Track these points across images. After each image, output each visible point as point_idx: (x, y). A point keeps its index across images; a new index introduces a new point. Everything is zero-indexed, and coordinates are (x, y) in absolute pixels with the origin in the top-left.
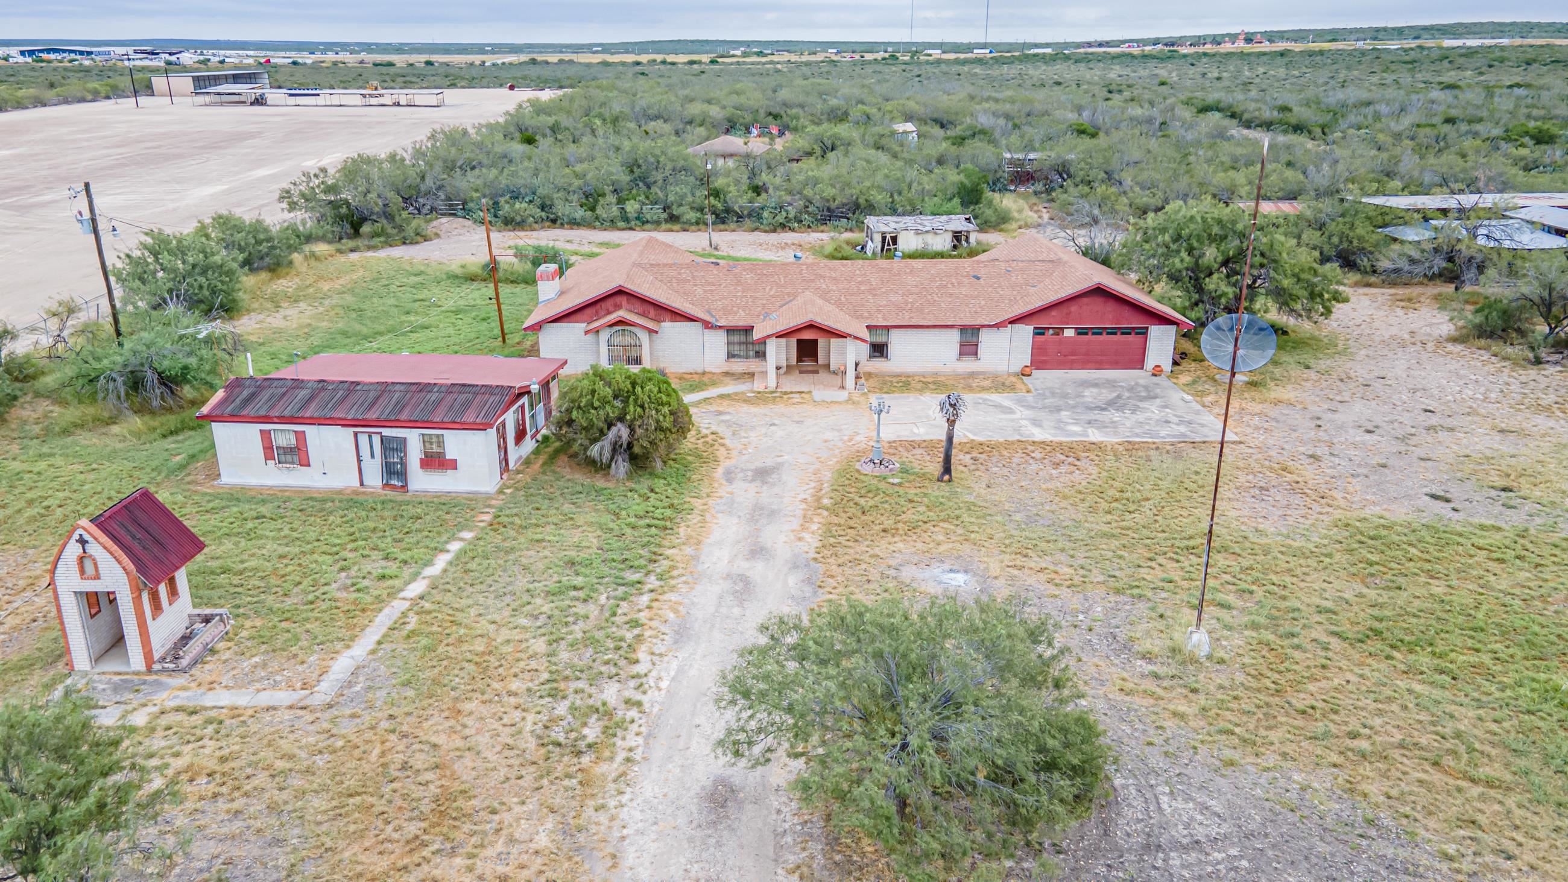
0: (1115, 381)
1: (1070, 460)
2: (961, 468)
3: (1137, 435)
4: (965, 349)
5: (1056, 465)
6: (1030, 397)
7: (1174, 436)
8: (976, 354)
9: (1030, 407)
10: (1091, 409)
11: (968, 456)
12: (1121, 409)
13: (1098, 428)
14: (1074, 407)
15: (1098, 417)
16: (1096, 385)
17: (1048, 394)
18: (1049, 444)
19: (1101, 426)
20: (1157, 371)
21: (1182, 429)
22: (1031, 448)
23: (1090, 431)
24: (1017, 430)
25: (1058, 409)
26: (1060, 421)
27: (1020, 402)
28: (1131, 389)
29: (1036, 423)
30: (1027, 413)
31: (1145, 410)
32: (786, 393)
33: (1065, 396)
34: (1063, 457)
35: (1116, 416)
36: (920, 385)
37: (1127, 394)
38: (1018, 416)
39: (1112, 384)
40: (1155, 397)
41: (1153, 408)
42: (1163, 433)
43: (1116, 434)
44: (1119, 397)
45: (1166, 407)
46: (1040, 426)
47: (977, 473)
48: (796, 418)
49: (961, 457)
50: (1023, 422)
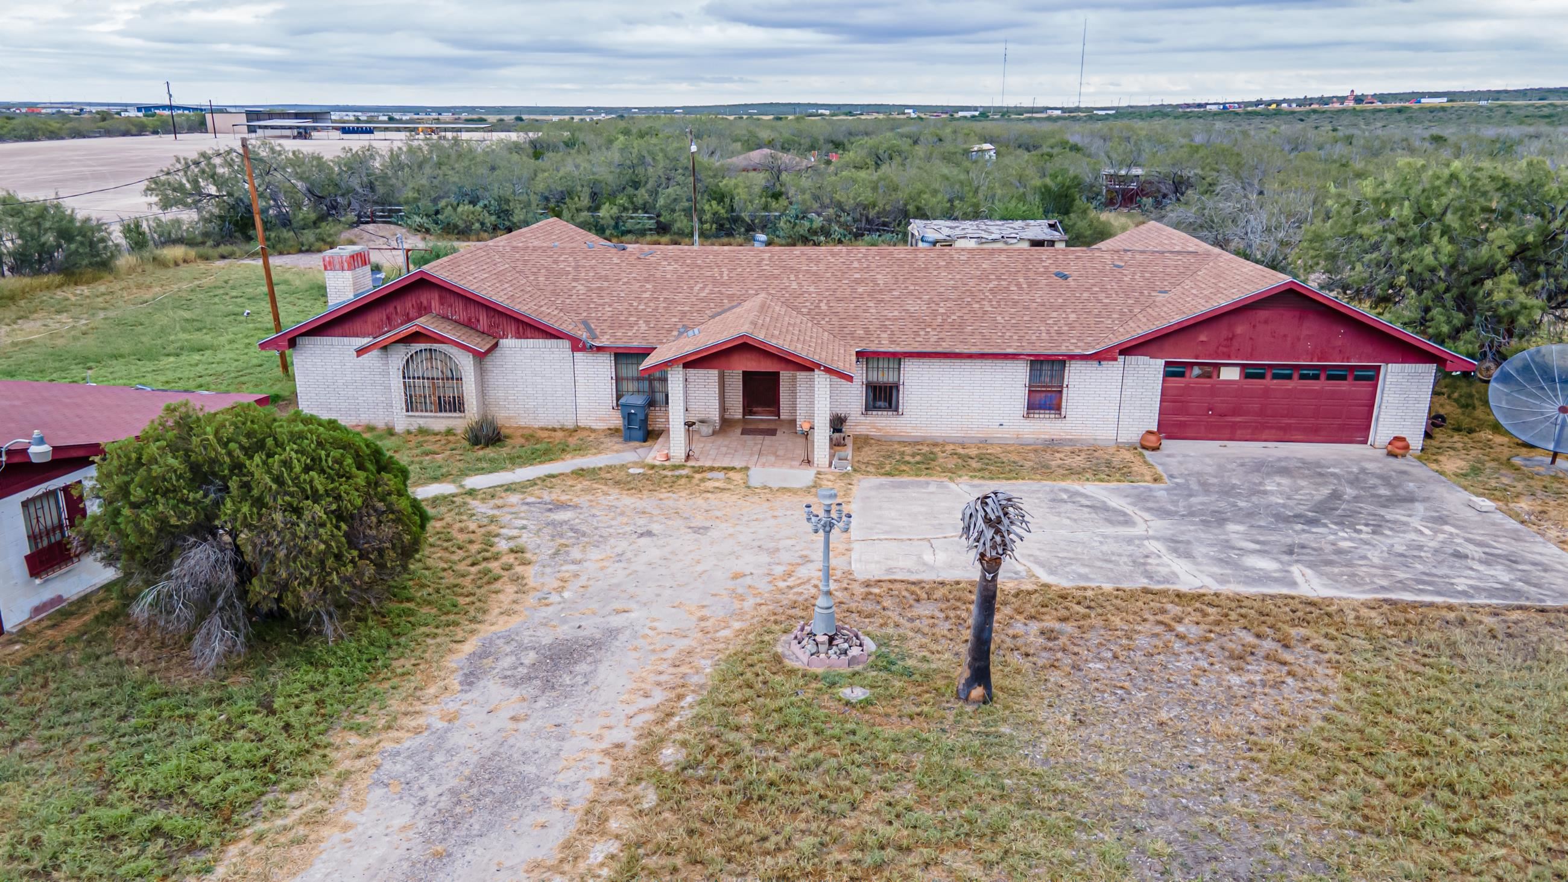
0: (1318, 464)
1: (1268, 645)
2: (1015, 659)
3: (1404, 586)
4: (1038, 397)
5: (1240, 658)
6: (1160, 491)
7: (1491, 593)
8: (1058, 408)
9: (1163, 513)
10: (1287, 520)
11: (1034, 627)
12: (1346, 521)
13: (1311, 565)
14: (1250, 515)
15: (1304, 538)
16: (1284, 471)
17: (1195, 486)
18: (1213, 600)
19: (1320, 562)
20: (1398, 447)
21: (1502, 574)
22: (1175, 610)
23: (1296, 570)
24: (1140, 563)
25: (1220, 519)
26: (1227, 545)
27: (1142, 500)
28: (1355, 481)
29: (1179, 547)
30: (1159, 525)
31: (1399, 527)
32: (701, 470)
33: (1228, 491)
34: (1250, 639)
35: (1345, 539)
36: (955, 460)
37: (1350, 492)
38: (1139, 530)
39: (1316, 471)
40: (1410, 499)
41: (1415, 522)
42: (1461, 584)
43: (1354, 581)
44: (1336, 496)
45: (1442, 520)
46: (1188, 556)
47: (1055, 676)
48: (698, 522)
49: (1018, 628)
50: (1153, 546)
